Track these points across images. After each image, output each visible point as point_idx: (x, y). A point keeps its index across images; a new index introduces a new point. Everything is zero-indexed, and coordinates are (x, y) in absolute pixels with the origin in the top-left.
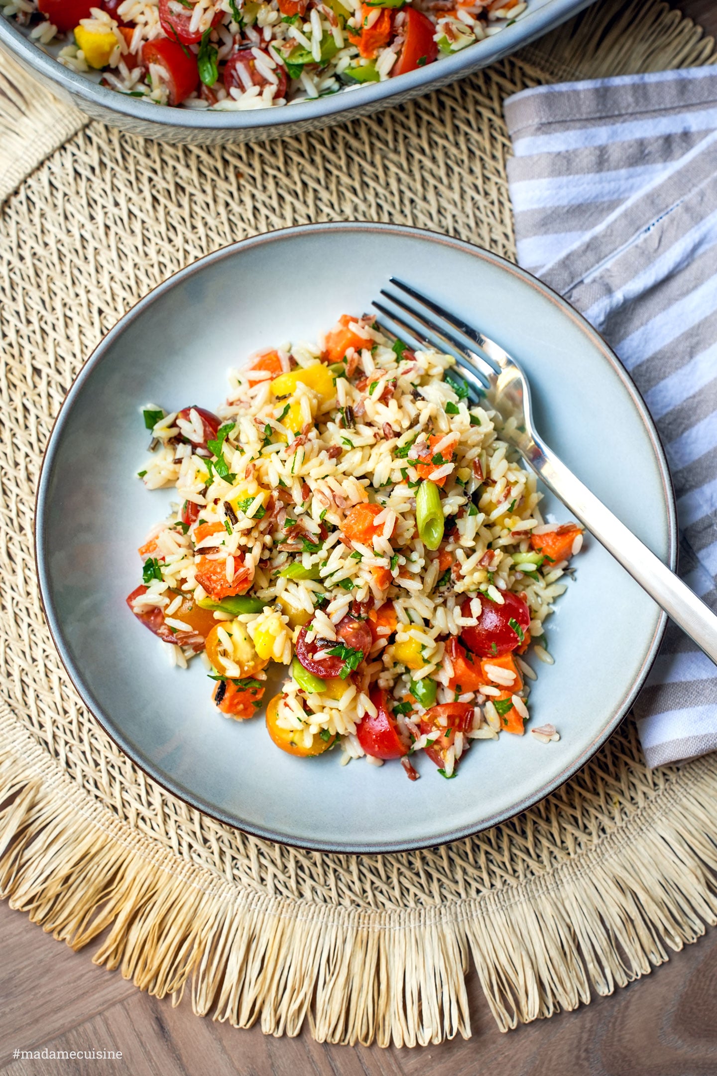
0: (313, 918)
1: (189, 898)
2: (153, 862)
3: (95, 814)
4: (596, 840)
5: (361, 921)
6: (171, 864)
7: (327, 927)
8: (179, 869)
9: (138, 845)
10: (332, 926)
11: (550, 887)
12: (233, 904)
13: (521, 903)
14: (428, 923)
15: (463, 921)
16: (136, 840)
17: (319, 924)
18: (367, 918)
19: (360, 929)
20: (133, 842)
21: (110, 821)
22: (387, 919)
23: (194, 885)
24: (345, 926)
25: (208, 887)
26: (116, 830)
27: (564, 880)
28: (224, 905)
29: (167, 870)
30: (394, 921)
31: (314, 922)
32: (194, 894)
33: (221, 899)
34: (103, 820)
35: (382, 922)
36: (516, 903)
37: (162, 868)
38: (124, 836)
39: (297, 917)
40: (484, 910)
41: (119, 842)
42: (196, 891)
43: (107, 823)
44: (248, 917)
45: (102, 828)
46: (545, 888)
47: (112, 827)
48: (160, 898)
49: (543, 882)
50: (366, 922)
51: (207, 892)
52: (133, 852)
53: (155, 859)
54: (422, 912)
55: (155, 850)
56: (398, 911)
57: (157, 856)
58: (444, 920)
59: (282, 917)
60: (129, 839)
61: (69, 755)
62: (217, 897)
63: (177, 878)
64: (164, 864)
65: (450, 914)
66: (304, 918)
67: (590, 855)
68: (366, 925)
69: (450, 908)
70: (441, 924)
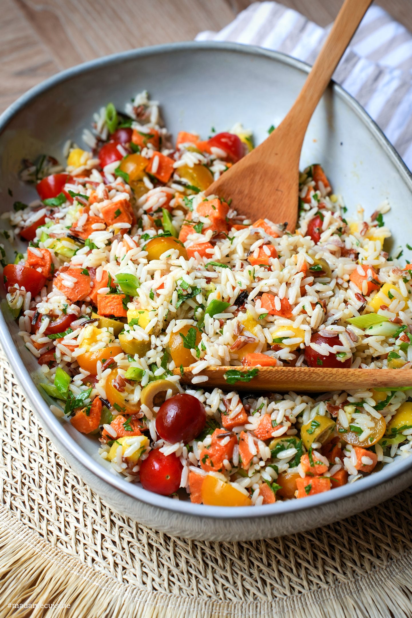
0: (179, 606)
1: (90, 592)
2: (66, 568)
3: (27, 537)
4: (385, 563)
5: (214, 608)
6: (78, 569)
7: (189, 612)
8: (84, 572)
9: (56, 557)
10: (193, 611)
11: (352, 591)
12: (122, 597)
13: (331, 600)
14: (262, 612)
15: (288, 611)
16: (55, 554)
17: (184, 609)
18: (218, 607)
19: (213, 613)
20: (53, 555)
21: (37, 541)
22: (233, 608)
23: (94, 584)
24: (202, 611)
25: (104, 585)
26: (41, 547)
27: (363, 587)
28: (115, 597)
29: (75, 573)
30: (238, 610)
31: (180, 609)
32: (94, 589)
33: (114, 594)
34: (32, 541)
35: (229, 609)
36: (327, 600)
37: (72, 572)
38: (47, 551)
39: (168, 606)
40: (304, 603)
41: (43, 555)
42: (95, 587)
43: (35, 543)
44: (132, 606)
45: (31, 546)
46: (349, 591)
47: (38, 545)
48: (69, 591)
49: (347, 588)
50: (218, 608)
51: (103, 589)
52: (52, 561)
53: (67, 566)
54: (259, 604)
55: (68, 561)
56: (241, 603)
57: (69, 564)
58: (274, 611)
59: (157, 606)
60: (50, 553)
61: (13, 502)
62: (110, 592)
63: (82, 579)
64: (73, 570)
65: (279, 606)
66: (173, 606)
67: (382, 573)
68: (218, 611)
69: (278, 602)
70: (272, 615)
